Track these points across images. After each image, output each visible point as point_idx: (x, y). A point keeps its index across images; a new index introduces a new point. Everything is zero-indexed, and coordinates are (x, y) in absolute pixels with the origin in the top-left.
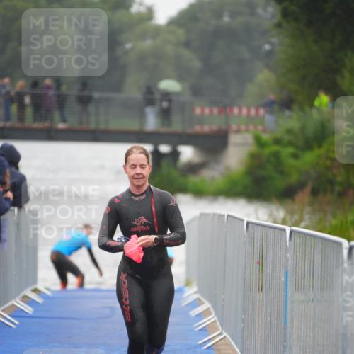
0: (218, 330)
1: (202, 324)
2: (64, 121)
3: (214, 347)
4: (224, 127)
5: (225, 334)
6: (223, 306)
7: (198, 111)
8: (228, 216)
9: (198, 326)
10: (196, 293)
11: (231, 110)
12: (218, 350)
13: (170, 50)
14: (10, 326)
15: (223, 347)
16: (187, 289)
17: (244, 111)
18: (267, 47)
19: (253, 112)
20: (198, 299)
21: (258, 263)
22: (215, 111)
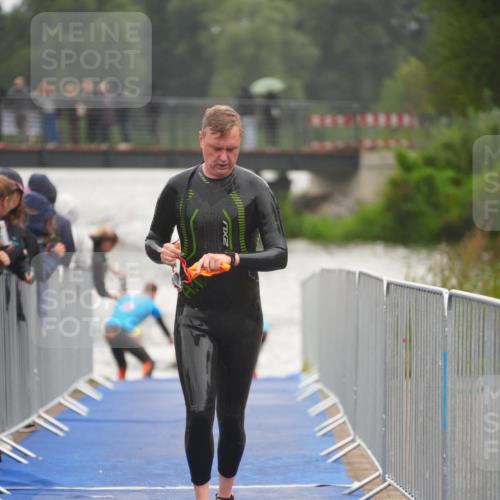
0: (348, 435)
1: (325, 427)
2: (126, 139)
3: (344, 460)
4: (353, 143)
5: (359, 441)
6: (356, 402)
7: (316, 121)
8: (361, 274)
9: (321, 430)
10: (317, 381)
11: (364, 119)
12: (349, 464)
13: (275, 32)
14: (56, 434)
15: (356, 460)
16: (303, 376)
17: (382, 119)
18: (413, 26)
19: (394, 120)
20: (320, 391)
21: (405, 341)
22: (341, 120)
